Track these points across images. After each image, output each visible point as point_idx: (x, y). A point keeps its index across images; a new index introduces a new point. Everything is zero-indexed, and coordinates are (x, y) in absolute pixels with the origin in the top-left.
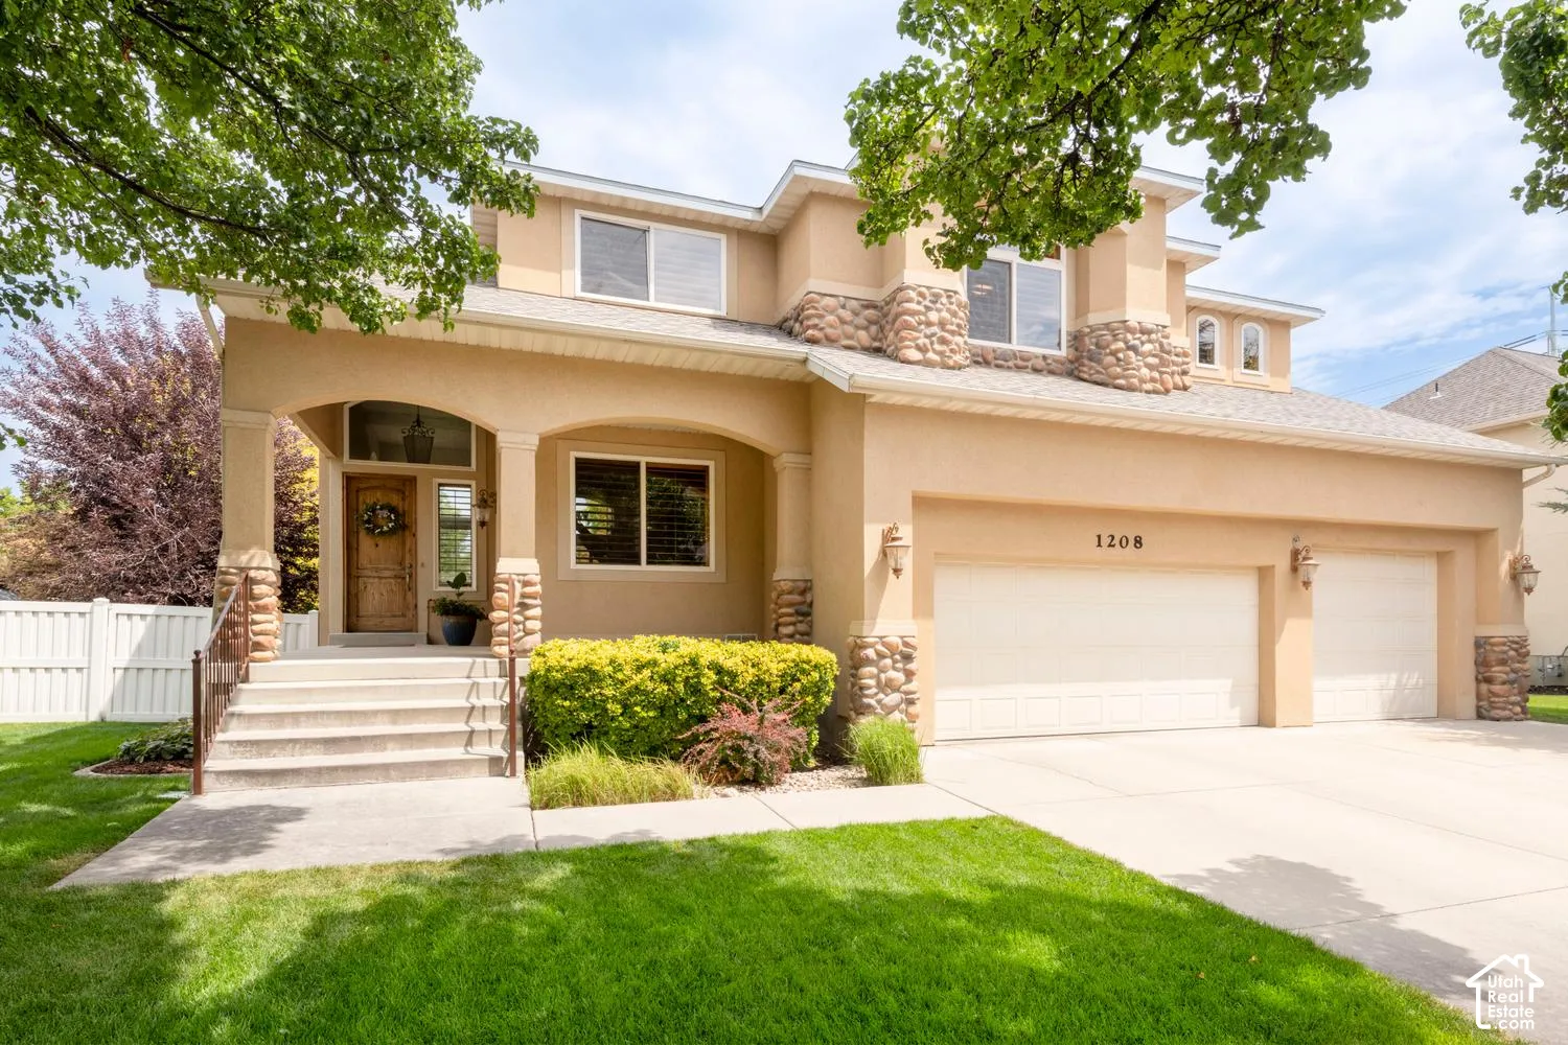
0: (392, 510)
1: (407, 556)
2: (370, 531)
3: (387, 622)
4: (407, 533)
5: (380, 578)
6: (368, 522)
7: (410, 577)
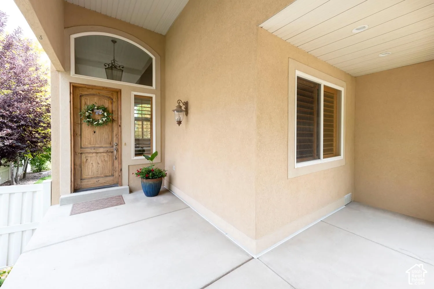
0: (105, 110)
1: (115, 139)
2: (91, 123)
3: (102, 181)
4: (114, 124)
5: (97, 153)
6: (89, 117)
7: (117, 150)
